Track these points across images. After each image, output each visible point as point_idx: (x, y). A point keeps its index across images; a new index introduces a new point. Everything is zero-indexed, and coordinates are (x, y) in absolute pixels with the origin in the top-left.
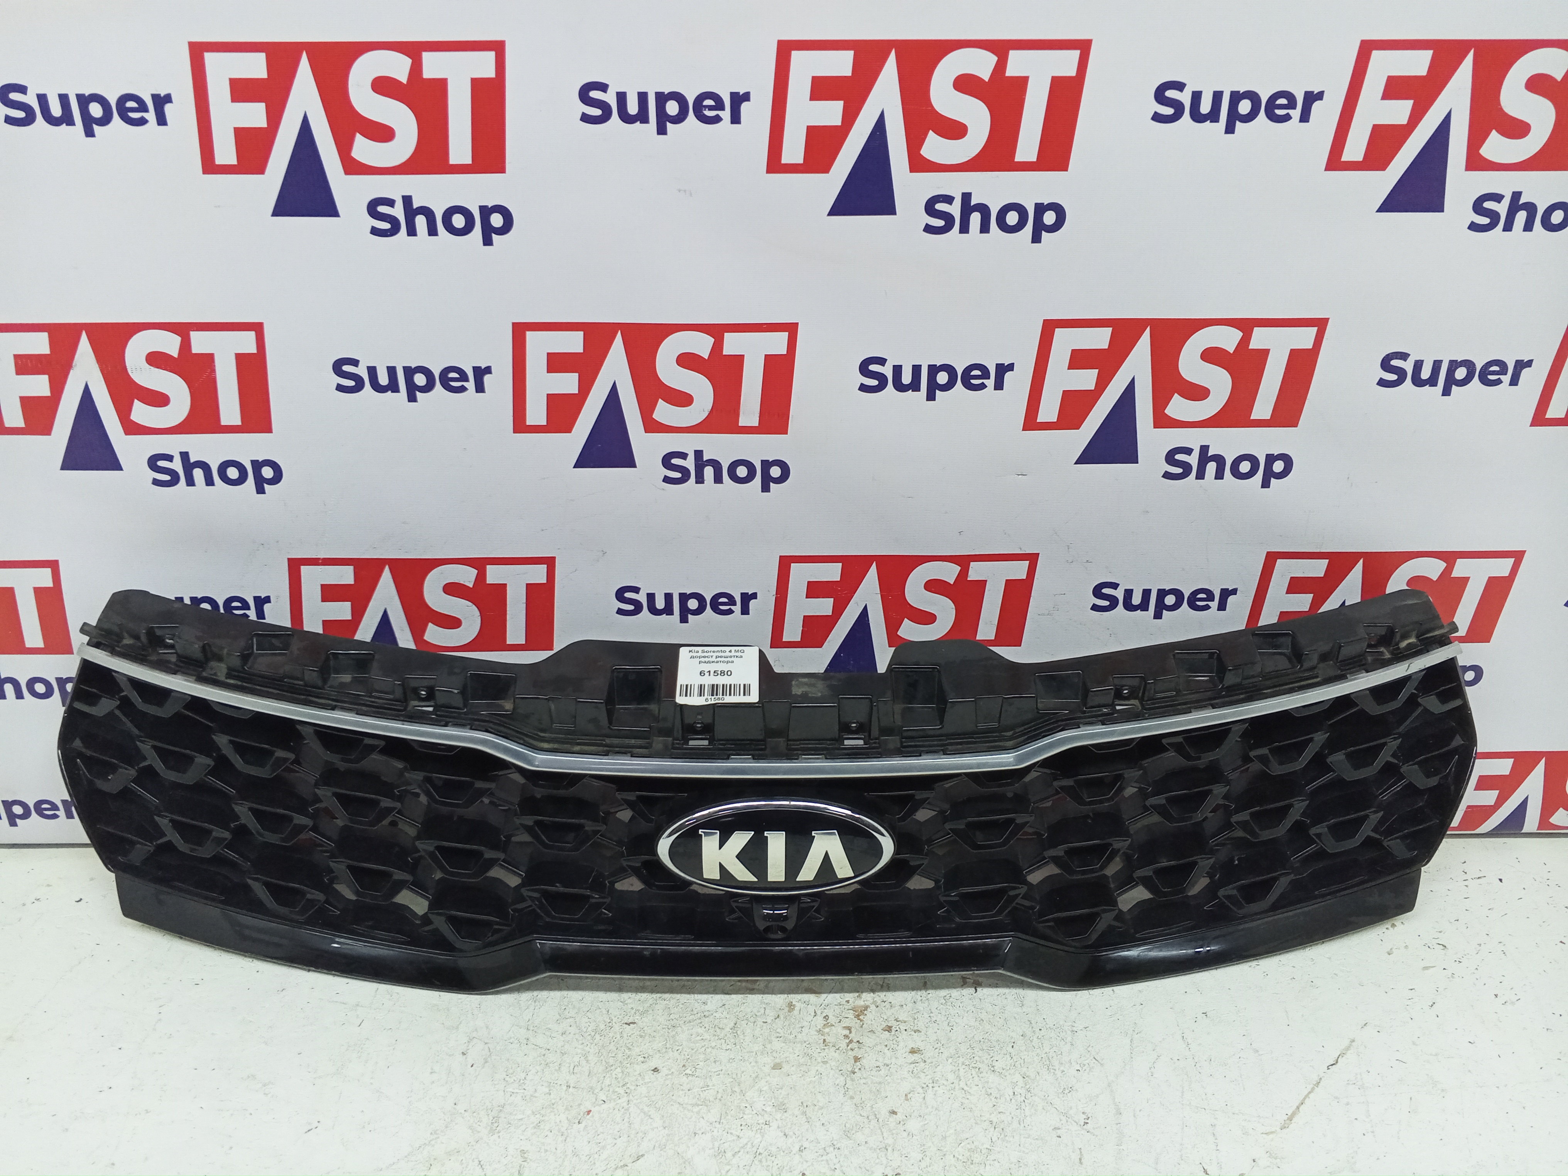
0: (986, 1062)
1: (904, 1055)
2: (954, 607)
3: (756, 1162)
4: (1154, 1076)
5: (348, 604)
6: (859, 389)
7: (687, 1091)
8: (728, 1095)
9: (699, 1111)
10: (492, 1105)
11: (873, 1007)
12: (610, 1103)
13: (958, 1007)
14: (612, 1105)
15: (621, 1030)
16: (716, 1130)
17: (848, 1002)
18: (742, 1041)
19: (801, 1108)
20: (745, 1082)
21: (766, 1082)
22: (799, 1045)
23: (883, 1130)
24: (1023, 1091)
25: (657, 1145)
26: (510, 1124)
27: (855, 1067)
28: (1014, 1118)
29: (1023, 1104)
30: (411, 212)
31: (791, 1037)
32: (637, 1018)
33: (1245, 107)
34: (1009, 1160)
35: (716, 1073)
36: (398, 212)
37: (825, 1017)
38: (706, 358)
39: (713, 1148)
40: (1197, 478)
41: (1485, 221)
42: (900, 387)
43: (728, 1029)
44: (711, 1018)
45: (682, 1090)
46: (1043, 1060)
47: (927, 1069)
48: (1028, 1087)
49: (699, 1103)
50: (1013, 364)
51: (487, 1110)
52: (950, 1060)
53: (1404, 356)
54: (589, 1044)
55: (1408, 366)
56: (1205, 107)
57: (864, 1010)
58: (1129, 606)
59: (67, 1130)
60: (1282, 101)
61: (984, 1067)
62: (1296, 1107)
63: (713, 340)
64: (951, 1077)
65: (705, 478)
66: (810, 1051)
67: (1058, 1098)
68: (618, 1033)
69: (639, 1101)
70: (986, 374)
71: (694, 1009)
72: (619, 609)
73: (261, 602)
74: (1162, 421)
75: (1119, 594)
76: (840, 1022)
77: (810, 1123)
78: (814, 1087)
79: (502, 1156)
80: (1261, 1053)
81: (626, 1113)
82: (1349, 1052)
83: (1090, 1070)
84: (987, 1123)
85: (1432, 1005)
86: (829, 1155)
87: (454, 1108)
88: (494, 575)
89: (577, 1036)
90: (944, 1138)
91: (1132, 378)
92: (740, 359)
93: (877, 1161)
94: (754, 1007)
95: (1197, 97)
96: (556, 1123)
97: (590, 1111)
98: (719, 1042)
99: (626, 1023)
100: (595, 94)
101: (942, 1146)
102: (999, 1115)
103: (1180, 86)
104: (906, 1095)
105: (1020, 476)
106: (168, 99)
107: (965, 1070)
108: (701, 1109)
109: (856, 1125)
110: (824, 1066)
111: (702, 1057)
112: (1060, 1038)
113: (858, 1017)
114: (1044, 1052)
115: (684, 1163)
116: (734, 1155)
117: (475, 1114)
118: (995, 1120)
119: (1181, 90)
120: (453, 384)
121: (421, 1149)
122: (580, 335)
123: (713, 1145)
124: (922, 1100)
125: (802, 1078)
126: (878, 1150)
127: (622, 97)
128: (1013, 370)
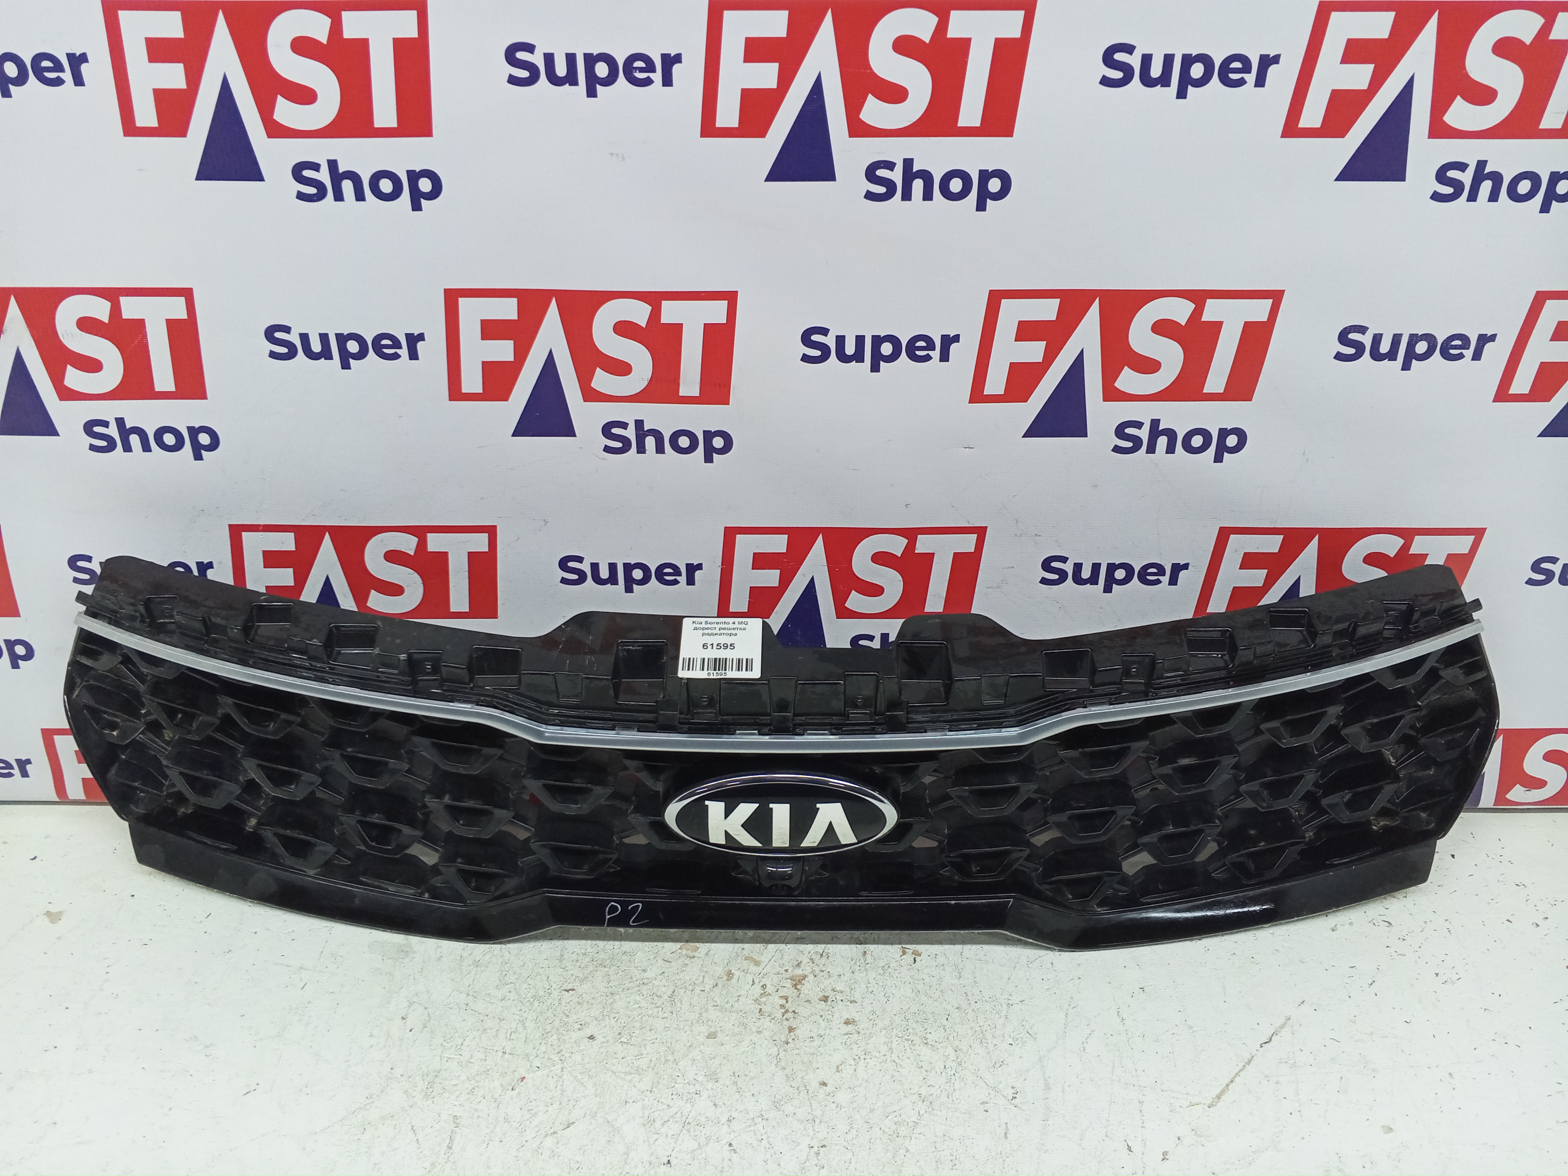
0: (919, 1034)
1: (838, 1026)
2: (901, 579)
3: (685, 1132)
4: (1086, 1051)
5: (290, 571)
6: (801, 360)
7: (621, 1060)
8: (661, 1064)
9: (632, 1080)
10: (428, 1071)
11: (811, 977)
12: (545, 1070)
13: (895, 978)
14: (546, 1072)
15: (560, 997)
16: (646, 1099)
17: (786, 971)
18: (679, 1009)
19: (733, 1078)
20: (679, 1051)
21: (700, 1051)
22: (735, 1014)
23: (812, 1101)
24: (954, 1065)
25: (588, 1113)
26: (445, 1089)
27: (789, 1037)
28: (943, 1091)
29: (953, 1077)
30: (337, 177)
31: (728, 1006)
32: (577, 984)
33: (1197, 71)
34: (935, 1133)
35: (651, 1042)
36: (324, 176)
37: (762, 986)
38: (644, 326)
39: (643, 1117)
40: (1147, 452)
41: (1448, 190)
42: (843, 358)
43: (665, 997)
44: (650, 985)
45: (616, 1058)
46: (977, 1033)
47: (860, 1041)
48: (959, 1060)
49: (632, 1071)
50: (959, 335)
51: (423, 1075)
52: (884, 1032)
53: (1362, 330)
54: (527, 1011)
55: (1366, 340)
56: (1156, 71)
57: (802, 980)
58: (1078, 580)
59: (11, 1088)
60: (1237, 65)
61: (917, 1040)
62: (1225, 1085)
63: (651, 308)
64: (884, 1049)
65: (647, 448)
66: (745, 1020)
67: (989, 1072)
68: (557, 1000)
69: (573, 1068)
70: (931, 346)
71: (633, 976)
72: (563, 578)
73: (204, 567)
74: (1111, 394)
75: (1069, 567)
76: (777, 991)
77: (741, 1094)
78: (747, 1057)
79: (435, 1121)
80: (1195, 1029)
81: (559, 1081)
82: (1284, 1030)
83: (1022, 1044)
84: (916, 1096)
85: (1372, 984)
86: (757, 1126)
87: (390, 1072)
88: (435, 542)
89: (516, 1002)
90: (872, 1111)
91: (1080, 350)
92: (679, 327)
93: (804, 1132)
94: (693, 975)
95: (1147, 60)
96: (489, 1089)
97: (525, 1077)
98: (657, 1010)
99: (565, 990)
100: (521, 55)
101: (869, 1118)
102: (928, 1089)
103: (1129, 49)
104: (838, 1067)
105: (967, 449)
106: (83, 58)
107: (898, 1043)
108: (634, 1078)
109: (786, 1097)
110: (759, 1036)
111: (638, 1025)
112: (995, 1012)
113: (795, 985)
114: (978, 1025)
115: (614, 1130)
116: (663, 1125)
117: (410, 1079)
118: (924, 1093)
119: (1131, 53)
120: (386, 351)
121: (356, 1113)
122: (514, 301)
123: (643, 1114)
124: (853, 1072)
125: (736, 1048)
126: (806, 1121)
127: (549, 59)
128: (958, 342)
